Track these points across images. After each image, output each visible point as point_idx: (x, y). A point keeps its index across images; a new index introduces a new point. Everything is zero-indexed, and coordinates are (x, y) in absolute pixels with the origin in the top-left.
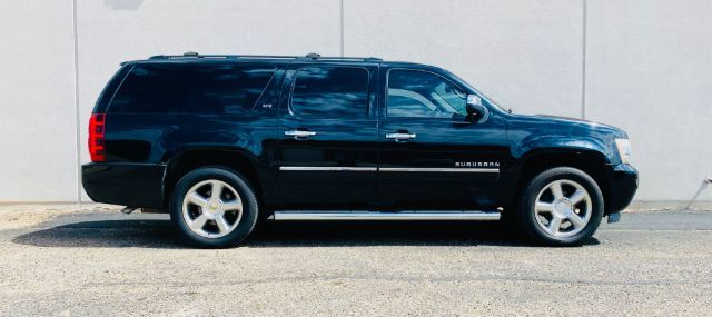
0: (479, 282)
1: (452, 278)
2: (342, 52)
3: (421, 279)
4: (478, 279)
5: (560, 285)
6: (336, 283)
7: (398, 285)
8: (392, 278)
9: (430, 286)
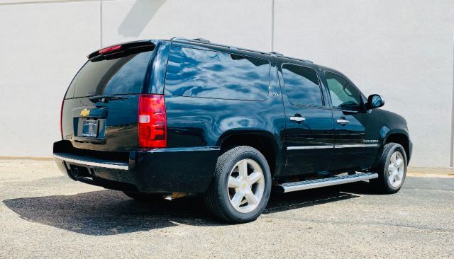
0: (366, 226)
1: (347, 222)
2: (272, 49)
3: (325, 222)
4: (365, 223)
5: (423, 230)
6: (268, 222)
7: (310, 225)
8: (306, 220)
9: (331, 226)
